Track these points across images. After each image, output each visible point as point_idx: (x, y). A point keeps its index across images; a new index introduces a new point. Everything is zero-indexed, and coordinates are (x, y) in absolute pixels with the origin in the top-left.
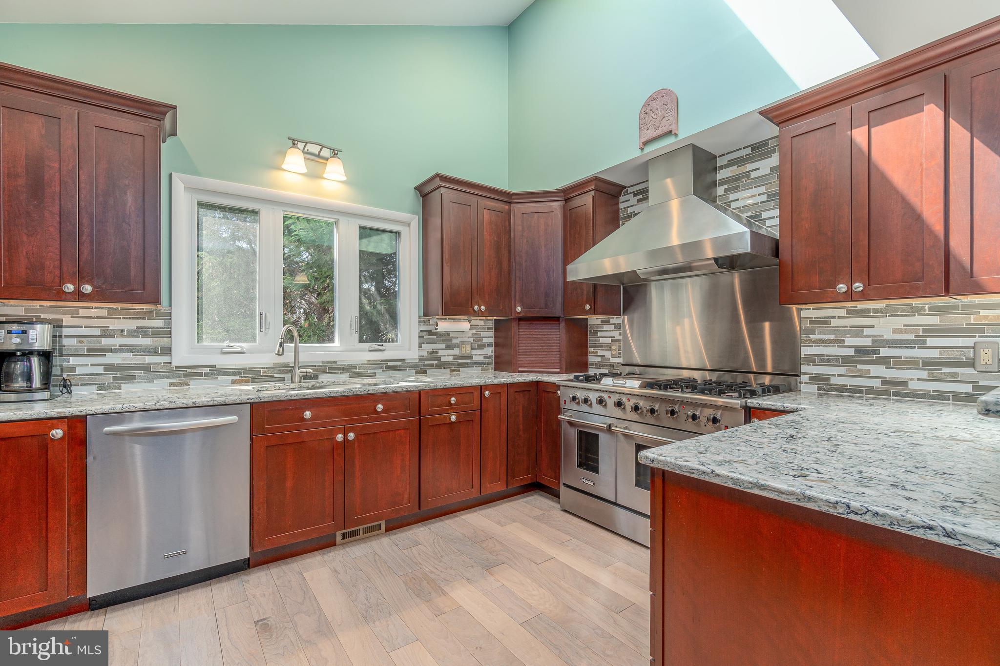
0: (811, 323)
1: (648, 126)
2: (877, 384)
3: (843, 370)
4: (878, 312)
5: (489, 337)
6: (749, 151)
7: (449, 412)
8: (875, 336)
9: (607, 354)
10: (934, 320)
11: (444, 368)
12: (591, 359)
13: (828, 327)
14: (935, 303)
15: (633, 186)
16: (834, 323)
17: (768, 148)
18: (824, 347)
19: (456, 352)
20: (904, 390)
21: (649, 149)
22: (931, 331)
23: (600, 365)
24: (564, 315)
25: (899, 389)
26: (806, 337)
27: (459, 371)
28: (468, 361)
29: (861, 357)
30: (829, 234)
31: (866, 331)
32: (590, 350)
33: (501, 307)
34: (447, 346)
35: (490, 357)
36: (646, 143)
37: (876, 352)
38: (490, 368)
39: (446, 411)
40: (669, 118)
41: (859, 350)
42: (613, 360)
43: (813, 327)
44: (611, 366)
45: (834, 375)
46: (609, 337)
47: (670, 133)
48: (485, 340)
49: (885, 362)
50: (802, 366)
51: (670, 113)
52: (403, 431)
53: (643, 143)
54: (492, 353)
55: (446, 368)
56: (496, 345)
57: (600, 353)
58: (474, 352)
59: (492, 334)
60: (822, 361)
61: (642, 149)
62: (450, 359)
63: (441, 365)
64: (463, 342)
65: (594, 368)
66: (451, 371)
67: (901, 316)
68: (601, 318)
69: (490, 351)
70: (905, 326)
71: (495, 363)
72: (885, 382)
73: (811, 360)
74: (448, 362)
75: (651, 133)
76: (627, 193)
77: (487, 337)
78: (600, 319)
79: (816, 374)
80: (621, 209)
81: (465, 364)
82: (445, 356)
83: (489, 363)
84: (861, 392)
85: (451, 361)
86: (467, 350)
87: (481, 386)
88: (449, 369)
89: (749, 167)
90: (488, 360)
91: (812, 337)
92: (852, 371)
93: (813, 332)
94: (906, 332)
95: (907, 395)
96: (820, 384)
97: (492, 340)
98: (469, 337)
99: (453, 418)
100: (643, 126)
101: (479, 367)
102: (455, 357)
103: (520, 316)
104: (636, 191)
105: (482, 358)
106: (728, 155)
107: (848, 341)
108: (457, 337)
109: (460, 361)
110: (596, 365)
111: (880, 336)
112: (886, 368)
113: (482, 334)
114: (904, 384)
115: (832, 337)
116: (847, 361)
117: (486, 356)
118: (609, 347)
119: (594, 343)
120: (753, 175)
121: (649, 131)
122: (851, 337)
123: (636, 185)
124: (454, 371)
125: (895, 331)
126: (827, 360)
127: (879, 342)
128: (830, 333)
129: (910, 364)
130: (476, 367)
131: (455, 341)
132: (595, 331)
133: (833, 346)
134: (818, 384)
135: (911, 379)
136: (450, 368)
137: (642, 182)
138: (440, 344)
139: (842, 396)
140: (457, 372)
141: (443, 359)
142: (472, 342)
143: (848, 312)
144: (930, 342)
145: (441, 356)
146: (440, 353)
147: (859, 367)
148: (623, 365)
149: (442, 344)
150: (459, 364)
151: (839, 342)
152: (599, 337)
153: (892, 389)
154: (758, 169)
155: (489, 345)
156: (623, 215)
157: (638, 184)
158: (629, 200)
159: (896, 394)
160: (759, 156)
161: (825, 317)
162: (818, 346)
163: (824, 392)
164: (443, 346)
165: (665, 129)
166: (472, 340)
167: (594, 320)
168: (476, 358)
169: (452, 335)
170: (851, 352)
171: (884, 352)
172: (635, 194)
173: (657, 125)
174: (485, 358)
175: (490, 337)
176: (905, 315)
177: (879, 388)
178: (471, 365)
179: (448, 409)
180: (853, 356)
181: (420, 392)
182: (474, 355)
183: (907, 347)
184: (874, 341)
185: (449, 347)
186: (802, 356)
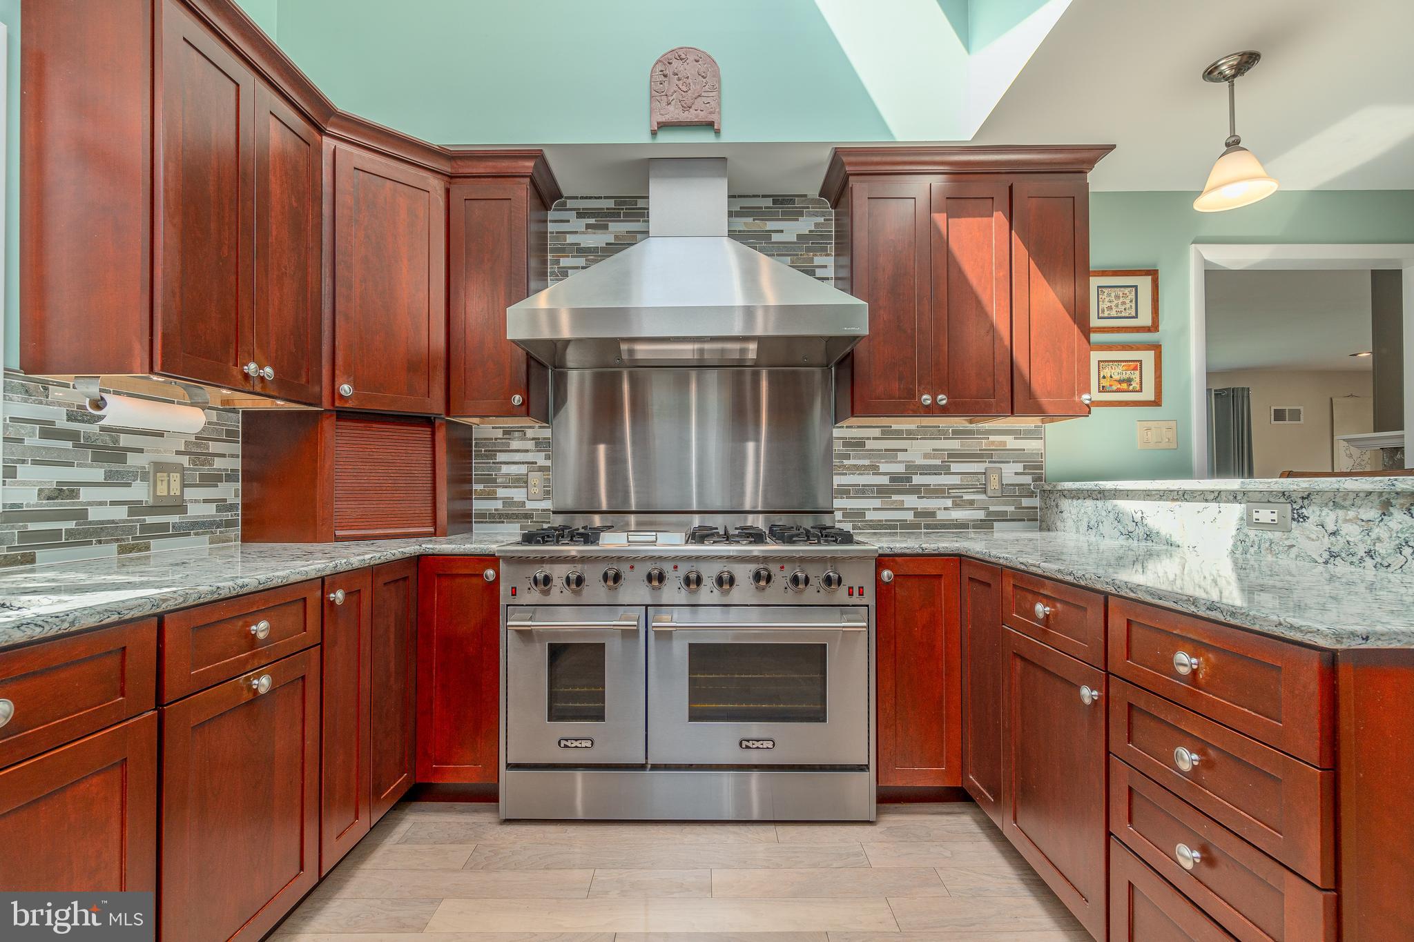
0: (845, 444)
1: (671, 98)
2: (909, 516)
3: (877, 503)
4: (911, 435)
5: (229, 456)
6: (769, 202)
7: (249, 667)
8: (908, 462)
9: (518, 494)
10: (955, 445)
11: (100, 542)
12: (478, 505)
13: (863, 450)
14: (957, 427)
15: (576, 198)
16: (870, 445)
17: (793, 208)
18: (858, 474)
19: (139, 492)
20: (934, 521)
21: (665, 138)
22: (955, 456)
23: (501, 516)
24: (448, 414)
25: (929, 521)
26: (839, 462)
27: (148, 548)
28: (174, 519)
29: (895, 486)
30: (909, 331)
31: (901, 456)
32: (477, 487)
33: (304, 380)
34: (109, 474)
35: (232, 507)
36: (664, 126)
37: (909, 480)
38: (232, 535)
39: (241, 669)
40: (709, 100)
41: (894, 478)
42: (530, 505)
43: (847, 450)
44: (527, 516)
45: (869, 509)
46: (523, 463)
47: (709, 125)
48: (219, 463)
49: (916, 490)
50: (834, 500)
51: (711, 94)
52: (95, 780)
53: (658, 123)
54: (236, 496)
55: (107, 542)
56: (249, 477)
57: (501, 492)
58: (190, 494)
59: (237, 448)
60: (857, 492)
61: (654, 133)
62: (121, 513)
63: (87, 533)
64: (160, 467)
65: (486, 522)
66: (123, 550)
67: (931, 439)
68: (503, 427)
69: (231, 492)
70: (934, 450)
71: (245, 522)
72: (918, 514)
73: (845, 492)
74: (113, 522)
75: (674, 113)
76: (563, 207)
77: (223, 456)
78: (500, 428)
79: (850, 509)
80: (552, 233)
81: (164, 527)
82: (101, 504)
83: (230, 524)
84: (895, 527)
85: (124, 521)
86: (170, 486)
87: (323, 579)
88: (115, 546)
89: (770, 225)
90: (228, 516)
91: (846, 462)
92: (887, 502)
93: (848, 457)
94: (935, 457)
95: (936, 527)
96: (855, 521)
97: (237, 464)
98: (178, 453)
99: (263, 683)
100: (656, 94)
101: (203, 533)
102: (136, 508)
103: (347, 405)
104: (583, 209)
105: (211, 509)
106: (739, 199)
107: (884, 468)
108: (141, 451)
109: (150, 520)
110: (492, 516)
111: (912, 462)
112: (918, 497)
113: (213, 447)
114: (932, 514)
115: (867, 462)
116: (882, 491)
117: (222, 505)
118: (521, 481)
119: (488, 475)
120: (775, 237)
121: (671, 108)
122: (886, 462)
123: (582, 198)
124: (131, 549)
125: (926, 456)
126: (862, 492)
127: (912, 469)
128: (864, 458)
129: (938, 492)
130: (196, 534)
131: (133, 460)
132: (489, 451)
133: (868, 474)
134: (852, 521)
135: (939, 509)
136: (118, 540)
137: (596, 198)
138: (86, 466)
139: (880, 533)
140: (140, 550)
141: (94, 514)
142: (186, 465)
143: (883, 432)
144: (955, 467)
145: (90, 504)
146: (85, 494)
147: (895, 497)
148: (554, 512)
149: (92, 467)
150: (146, 528)
151: (874, 469)
152: (498, 463)
153: (923, 521)
154: (782, 231)
155: (230, 477)
156: (554, 244)
157: (586, 198)
158: (568, 221)
159: (927, 526)
160: (784, 214)
161: (860, 438)
162: (852, 474)
163: (859, 531)
164: (98, 474)
165: (703, 116)
166: (185, 461)
167: (485, 429)
168: (197, 511)
169: (124, 440)
170: (885, 480)
171: (917, 480)
172: (581, 214)
173: (689, 103)
174: (218, 510)
175: (232, 456)
176: (934, 439)
177: (912, 521)
178: (183, 531)
179: (246, 660)
180: (888, 485)
181: (161, 619)
182: (191, 501)
183: (936, 474)
184: (907, 467)
185: (112, 480)
186: (835, 487)
